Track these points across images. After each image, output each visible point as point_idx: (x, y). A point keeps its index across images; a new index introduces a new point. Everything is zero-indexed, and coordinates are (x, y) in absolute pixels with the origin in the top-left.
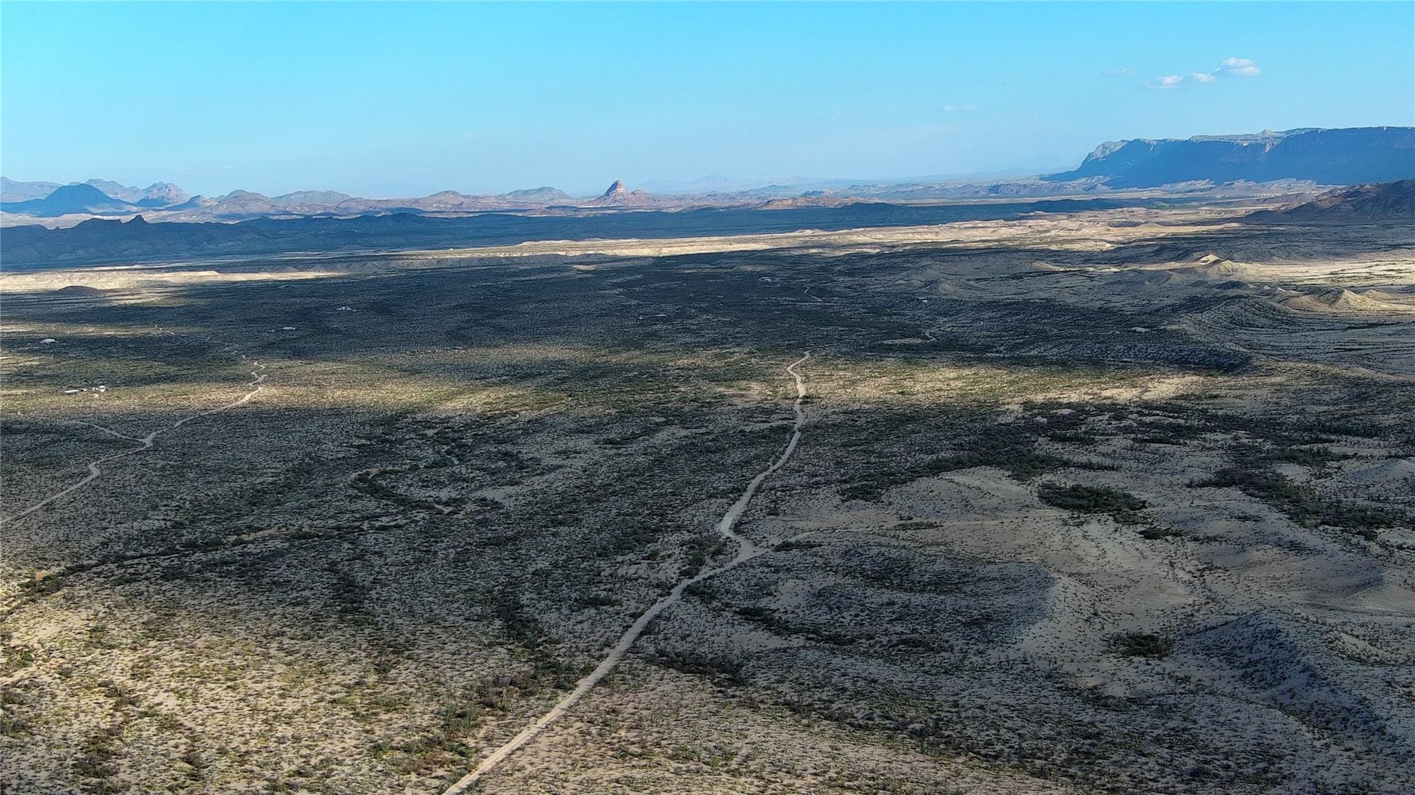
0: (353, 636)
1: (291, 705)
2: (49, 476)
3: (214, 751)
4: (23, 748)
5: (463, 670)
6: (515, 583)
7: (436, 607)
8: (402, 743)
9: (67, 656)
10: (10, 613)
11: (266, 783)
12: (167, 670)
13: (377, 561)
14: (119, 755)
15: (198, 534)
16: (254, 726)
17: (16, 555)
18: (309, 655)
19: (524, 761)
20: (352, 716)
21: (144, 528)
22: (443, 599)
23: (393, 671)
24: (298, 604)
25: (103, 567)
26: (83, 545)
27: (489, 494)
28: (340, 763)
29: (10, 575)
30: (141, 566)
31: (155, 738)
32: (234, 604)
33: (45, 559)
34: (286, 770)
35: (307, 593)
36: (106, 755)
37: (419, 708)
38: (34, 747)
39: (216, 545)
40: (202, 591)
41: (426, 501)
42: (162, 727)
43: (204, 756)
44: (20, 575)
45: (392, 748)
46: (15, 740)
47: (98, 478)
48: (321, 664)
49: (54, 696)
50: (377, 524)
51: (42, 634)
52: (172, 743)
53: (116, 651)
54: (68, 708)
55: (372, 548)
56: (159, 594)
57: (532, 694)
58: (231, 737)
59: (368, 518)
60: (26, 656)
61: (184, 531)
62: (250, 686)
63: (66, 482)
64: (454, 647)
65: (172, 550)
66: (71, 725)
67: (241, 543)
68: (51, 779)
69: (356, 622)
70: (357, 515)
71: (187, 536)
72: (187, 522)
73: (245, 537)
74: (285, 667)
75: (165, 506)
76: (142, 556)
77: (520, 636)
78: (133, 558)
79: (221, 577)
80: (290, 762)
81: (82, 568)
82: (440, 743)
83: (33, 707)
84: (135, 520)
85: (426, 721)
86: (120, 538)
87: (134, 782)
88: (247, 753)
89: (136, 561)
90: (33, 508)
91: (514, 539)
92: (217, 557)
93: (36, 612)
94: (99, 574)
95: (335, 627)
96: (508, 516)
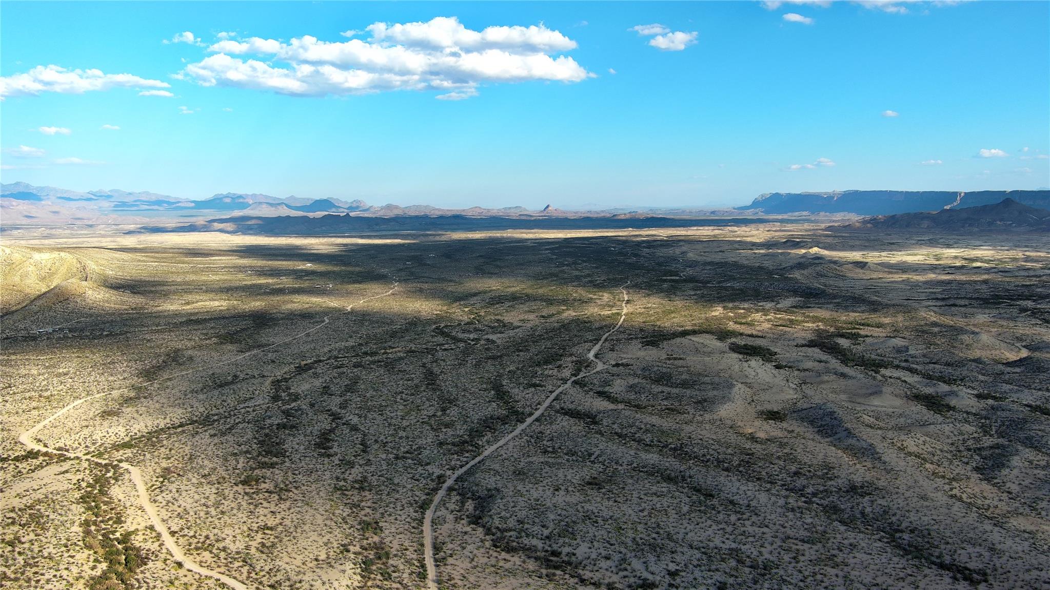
0: (431, 395)
1: (405, 423)
2: (308, 322)
3: (373, 441)
4: (294, 436)
5: (477, 412)
7: (467, 384)
8: (451, 442)
9: (313, 398)
12: (354, 405)
13: (442, 363)
14: (333, 440)
15: (368, 349)
16: (389, 431)
17: (293, 354)
18: (413, 402)
19: (502, 452)
20: (430, 429)
21: (346, 345)
22: (470, 381)
23: (448, 411)
24: (409, 380)
25: (329, 361)
26: (321, 351)
27: (491, 337)
28: (425, 449)
29: (291, 363)
30: (345, 361)
31: (348, 434)
32: (383, 379)
33: (305, 357)
34: (402, 451)
35: (413, 376)
36: (328, 440)
37: (459, 427)
38: (299, 435)
39: (376, 353)
40: (370, 373)
41: (464, 339)
42: (351, 430)
43: (368, 443)
44: (295, 363)
45: (447, 444)
46: (291, 432)
47: (328, 323)
48: (418, 406)
49: (307, 414)
50: (443, 348)
51: (303, 388)
52: (355, 436)
53: (333, 397)
54: (313, 420)
55: (440, 358)
56: (352, 373)
57: (506, 423)
58: (380, 435)
59: (439, 345)
60: (296, 397)
61: (363, 347)
62: (388, 414)
63: (314, 325)
64: (474, 402)
65: (358, 355)
66: (314, 427)
67: (386, 353)
68: (305, 449)
69: (433, 389)
70: (435, 344)
71: (364, 349)
72: (364, 344)
73: (388, 351)
74: (403, 407)
75: (355, 336)
76: (345, 357)
77: (502, 398)
78: (341, 358)
79: (378, 367)
80: (404, 447)
81: (320, 361)
82: (467, 443)
83: (298, 419)
84: (343, 341)
85: (462, 432)
86: (336, 349)
87: (339, 452)
88: (387, 442)
89: (343, 359)
90: (301, 335)
91: (501, 356)
92: (376, 359)
93: (301, 379)
94: (327, 364)
95: (424, 391)
96: (498, 346)
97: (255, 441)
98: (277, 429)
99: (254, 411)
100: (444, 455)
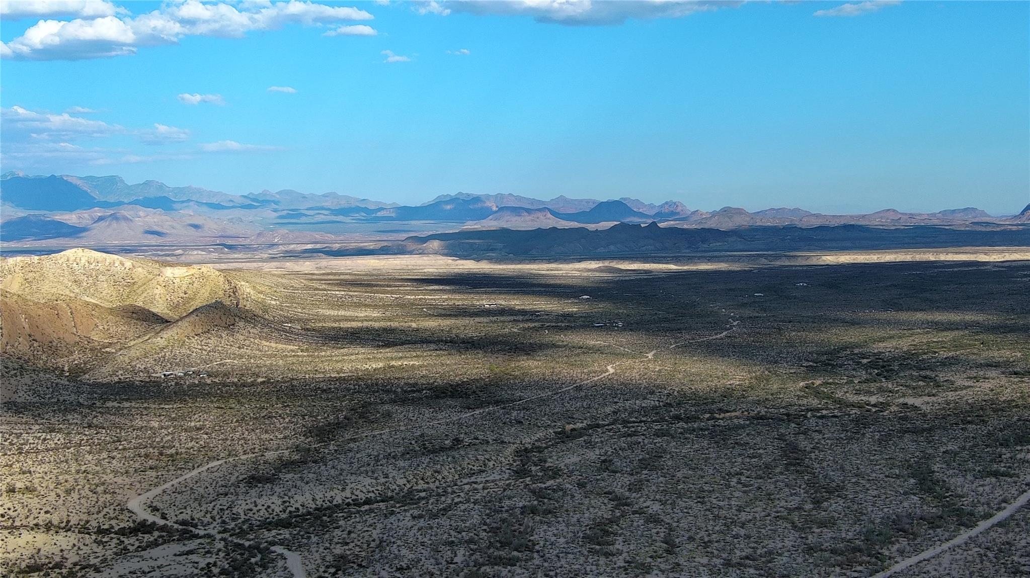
0: (794, 479)
1: (743, 516)
2: (579, 371)
3: (685, 538)
4: (549, 524)
5: (881, 507)
6: (928, 457)
7: (862, 467)
8: (830, 547)
9: (584, 475)
10: (546, 448)
11: (722, 561)
12: (654, 488)
13: (817, 436)
14: (615, 534)
15: (682, 411)
16: (715, 526)
17: (553, 414)
18: (760, 488)
19: (929, 568)
20: (791, 528)
21: (643, 405)
22: (867, 463)
23: (825, 503)
24: (754, 457)
25: (613, 426)
26: (599, 412)
27: (910, 401)
28: (780, 555)
29: (548, 425)
30: (640, 428)
31: (642, 527)
32: (706, 454)
33: (573, 418)
34: (738, 555)
35: (761, 451)
36: (607, 533)
37: (844, 527)
38: (557, 524)
39: (695, 419)
40: (683, 444)
41: (858, 403)
42: (648, 521)
43: (677, 540)
44: (555, 426)
45: (822, 550)
46: (544, 519)
47: (613, 374)
48: (770, 495)
49: (573, 496)
50: (819, 414)
51: (567, 461)
52: (655, 531)
53: (618, 475)
54: (582, 504)
55: (813, 428)
56: (651, 444)
57: (939, 527)
58: (698, 531)
59: (811, 410)
60: (556, 473)
61: (673, 409)
62: (714, 502)
63: (591, 375)
64: (875, 493)
65: (662, 420)
66: (584, 514)
67: (713, 419)
68: (567, 543)
69: (797, 471)
70: (803, 408)
71: (674, 412)
72: (675, 404)
73: (717, 416)
74: (741, 494)
75: (660, 392)
76: (641, 422)
77: (930, 490)
78: (634, 422)
79: (698, 437)
80: (742, 550)
81: (598, 426)
82: (860, 551)
83: (557, 502)
84: (638, 399)
85: (850, 535)
86: (626, 410)
87: (625, 550)
88: (709, 541)
89: (637, 424)
90: (567, 389)
91: (930, 430)
92: (695, 426)
93: (565, 448)
94: (610, 430)
95: (781, 473)
96: (924, 415)
97: (485, 527)
98: (522, 513)
99: (484, 488)
100: (817, 566)
